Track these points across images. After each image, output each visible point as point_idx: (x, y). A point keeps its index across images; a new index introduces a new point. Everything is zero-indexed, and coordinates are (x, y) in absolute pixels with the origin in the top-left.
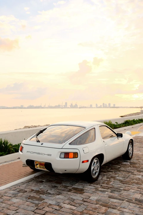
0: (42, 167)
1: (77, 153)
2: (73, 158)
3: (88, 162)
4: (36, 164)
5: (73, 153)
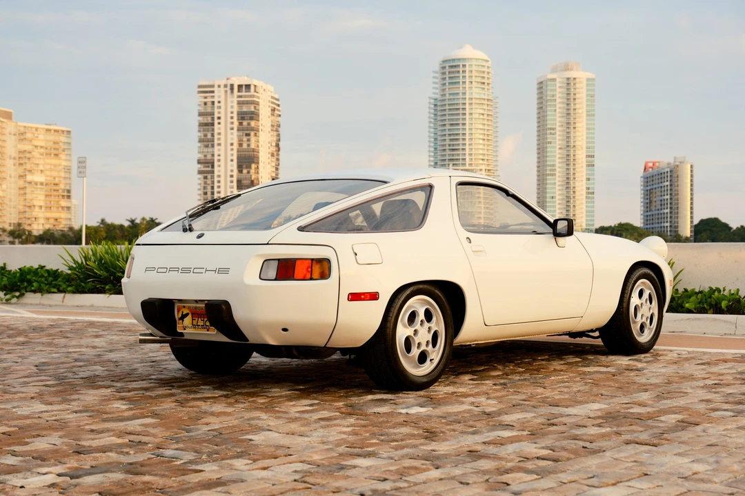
0: (201, 323)
1: (328, 261)
2: (311, 279)
3: (377, 299)
4: (180, 316)
5: (312, 260)
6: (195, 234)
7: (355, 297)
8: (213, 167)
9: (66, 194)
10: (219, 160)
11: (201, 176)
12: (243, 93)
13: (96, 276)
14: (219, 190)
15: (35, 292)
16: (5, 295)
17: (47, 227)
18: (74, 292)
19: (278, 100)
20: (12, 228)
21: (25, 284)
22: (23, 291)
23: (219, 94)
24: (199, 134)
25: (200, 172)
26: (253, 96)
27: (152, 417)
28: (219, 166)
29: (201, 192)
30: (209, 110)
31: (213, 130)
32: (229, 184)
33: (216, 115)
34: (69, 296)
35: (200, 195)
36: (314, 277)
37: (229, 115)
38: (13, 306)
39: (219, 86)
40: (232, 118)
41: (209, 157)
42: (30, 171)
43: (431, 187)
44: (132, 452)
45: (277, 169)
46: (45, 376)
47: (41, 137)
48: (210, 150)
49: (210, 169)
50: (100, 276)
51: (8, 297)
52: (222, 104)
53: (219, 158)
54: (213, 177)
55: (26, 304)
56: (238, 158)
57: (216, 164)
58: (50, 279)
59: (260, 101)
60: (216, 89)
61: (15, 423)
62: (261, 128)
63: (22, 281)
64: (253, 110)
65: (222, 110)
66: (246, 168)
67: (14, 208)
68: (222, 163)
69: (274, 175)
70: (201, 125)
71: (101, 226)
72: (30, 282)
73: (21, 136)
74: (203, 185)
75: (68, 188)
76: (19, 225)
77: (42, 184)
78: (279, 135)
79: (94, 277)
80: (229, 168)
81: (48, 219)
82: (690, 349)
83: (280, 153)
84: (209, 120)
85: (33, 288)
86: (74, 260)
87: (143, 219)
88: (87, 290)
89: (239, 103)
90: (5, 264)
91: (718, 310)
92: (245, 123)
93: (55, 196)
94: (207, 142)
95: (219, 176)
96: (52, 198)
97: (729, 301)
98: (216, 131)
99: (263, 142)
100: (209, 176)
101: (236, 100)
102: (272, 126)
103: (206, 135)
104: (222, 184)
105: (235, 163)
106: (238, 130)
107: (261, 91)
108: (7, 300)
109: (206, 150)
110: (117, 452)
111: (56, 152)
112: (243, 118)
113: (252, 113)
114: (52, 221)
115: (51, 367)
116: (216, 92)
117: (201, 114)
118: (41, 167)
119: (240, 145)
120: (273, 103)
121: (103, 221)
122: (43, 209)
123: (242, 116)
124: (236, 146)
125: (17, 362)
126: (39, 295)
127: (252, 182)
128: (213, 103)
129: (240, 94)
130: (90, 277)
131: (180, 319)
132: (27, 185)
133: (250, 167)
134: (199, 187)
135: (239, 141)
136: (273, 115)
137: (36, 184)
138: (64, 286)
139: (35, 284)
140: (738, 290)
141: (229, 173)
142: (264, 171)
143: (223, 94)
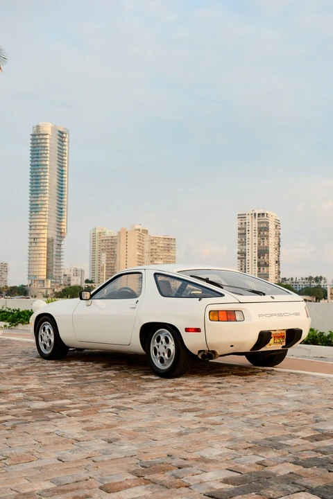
8: (245, 255)
11: (239, 260)
12: (261, 218)
14: (248, 267)
19: (279, 221)
23: (249, 218)
24: (238, 239)
25: (238, 258)
26: (266, 219)
30: (243, 227)
32: (254, 264)
33: (247, 229)
38: (12, 330)
39: (249, 214)
40: (255, 230)
41: (243, 250)
45: (279, 256)
47: (161, 242)
48: (244, 247)
49: (244, 257)
51: (10, 325)
52: (250, 224)
53: (249, 251)
54: (245, 261)
55: (17, 329)
56: (258, 251)
57: (247, 254)
59: (270, 221)
60: (247, 216)
62: (270, 235)
64: (266, 226)
65: (250, 227)
66: (262, 256)
68: (250, 254)
69: (277, 259)
70: (239, 234)
72: (20, 318)
73: (152, 242)
74: (240, 265)
78: (279, 239)
80: (254, 256)
83: (281, 248)
84: (243, 232)
89: (258, 223)
92: (262, 233)
94: (242, 243)
95: (249, 260)
98: (247, 237)
99: (272, 241)
100: (243, 260)
101: (257, 221)
102: (276, 234)
103: (242, 240)
104: (250, 264)
105: (257, 253)
106: (258, 236)
107: (270, 216)
109: (242, 247)
111: (168, 249)
112: (261, 231)
113: (265, 228)
117: (239, 229)
118: (161, 257)
119: (259, 244)
120: (276, 222)
123: (260, 230)
124: (257, 245)
127: (266, 263)
128: (246, 223)
129: (259, 218)
133: (265, 256)
134: (238, 266)
135: (259, 242)
136: (276, 228)
141: (254, 259)
142: (272, 258)
143: (250, 218)
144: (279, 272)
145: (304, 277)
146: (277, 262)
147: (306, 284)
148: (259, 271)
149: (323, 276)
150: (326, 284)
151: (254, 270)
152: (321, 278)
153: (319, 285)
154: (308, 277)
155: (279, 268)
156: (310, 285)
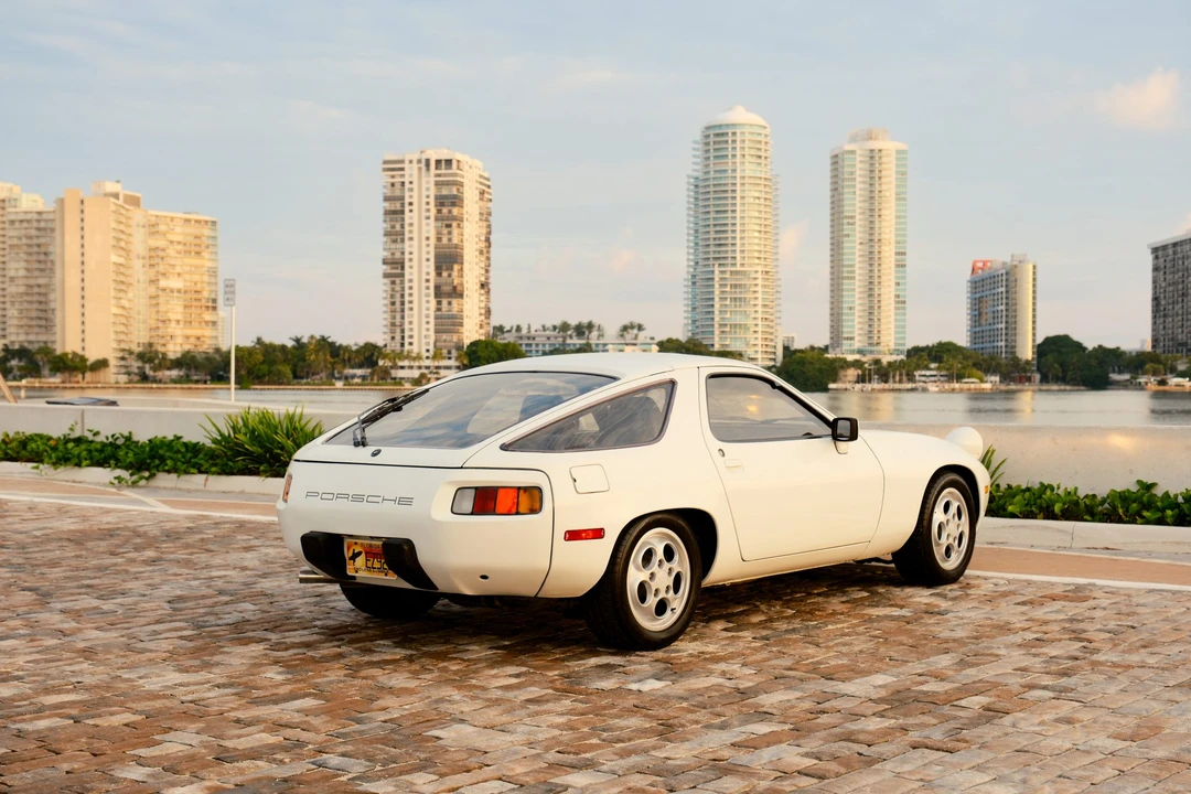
0: (377, 565)
1: (539, 489)
2: (517, 513)
3: (602, 537)
4: (351, 554)
5: (519, 488)
6: (371, 449)
7: (573, 535)
8: (403, 268)
9: (210, 304)
10: (411, 260)
11: (387, 281)
12: (443, 171)
13: (248, 453)
14: (411, 299)
15: (169, 472)
16: (131, 475)
17: (187, 347)
18: (219, 474)
19: (488, 179)
20: (141, 349)
21: (157, 462)
22: (154, 471)
23: (411, 172)
24: (385, 225)
26: (456, 175)
27: (315, 696)
28: (411, 267)
29: (387, 302)
30: (398, 193)
31: (403, 220)
32: (424, 291)
33: (407, 200)
34: (212, 478)
35: (386, 305)
36: (521, 510)
37: (424, 200)
38: (142, 491)
39: (411, 162)
40: (428, 203)
41: (398, 255)
42: (164, 274)
43: (673, 383)
44: (287, 760)
45: (487, 271)
46: (180, 621)
47: (178, 230)
48: (399, 246)
49: (399, 271)
50: (252, 452)
51: (135, 478)
52: (415, 186)
53: (411, 256)
54: (402, 282)
55: (158, 488)
56: (437, 257)
57: (407, 264)
58: (189, 455)
59: (465, 181)
60: (406, 165)
61: (141, 706)
62: (465, 216)
63: (153, 457)
64: (455, 192)
65: (415, 194)
66: (447, 270)
67: (144, 322)
68: (415, 263)
69: (483, 279)
70: (387, 213)
71: (257, 346)
72: (163, 459)
73: (152, 228)
74: (390, 292)
75: (213, 296)
76: (151, 345)
77: (179, 291)
78: (489, 226)
79: (245, 455)
80: (424, 270)
81: (188, 337)
82: (1010, 576)
83: (491, 249)
84: (398, 206)
85: (166, 468)
86: (219, 431)
87: (312, 337)
88: (235, 471)
89: (437, 184)
90: (130, 433)
91: (1049, 514)
92: (445, 210)
93: (196, 307)
94: (395, 235)
95: (411, 281)
96: (193, 310)
97: (1064, 504)
98: (407, 221)
99: (469, 235)
100: (398, 280)
101: (433, 179)
102: (481, 214)
103: (393, 227)
104: (415, 291)
105: (432, 263)
106: (437, 219)
107: (466, 168)
108: (134, 483)
109: (393, 246)
110: (268, 761)
111: (197, 249)
112: (442, 204)
113: (455, 197)
114: (193, 340)
115: (189, 604)
116: (406, 169)
117: (387, 199)
118: (178, 270)
119: (439, 239)
120: (481, 183)
121: (259, 339)
122: (182, 323)
123: (441, 201)
124: (433, 241)
125: (144, 596)
126: (174, 476)
127: (455, 288)
128: (403, 183)
129: (438, 172)
130: (239, 454)
131: (350, 559)
132: (160, 293)
133: (452, 269)
134: (385, 295)
135: (438, 234)
136: (481, 199)
137: (172, 291)
138: (206, 466)
139: (169, 462)
140: (1076, 489)
141: (424, 277)
142: (470, 274)
143: (415, 172)
144: (488, 312)
145: (549, 324)
146: (483, 286)
147: (552, 341)
148: (439, 310)
149: (596, 322)
150: (601, 342)
151: (424, 305)
152: (590, 326)
153: (588, 345)
154: (558, 323)
155: (488, 300)
156: (564, 344)
